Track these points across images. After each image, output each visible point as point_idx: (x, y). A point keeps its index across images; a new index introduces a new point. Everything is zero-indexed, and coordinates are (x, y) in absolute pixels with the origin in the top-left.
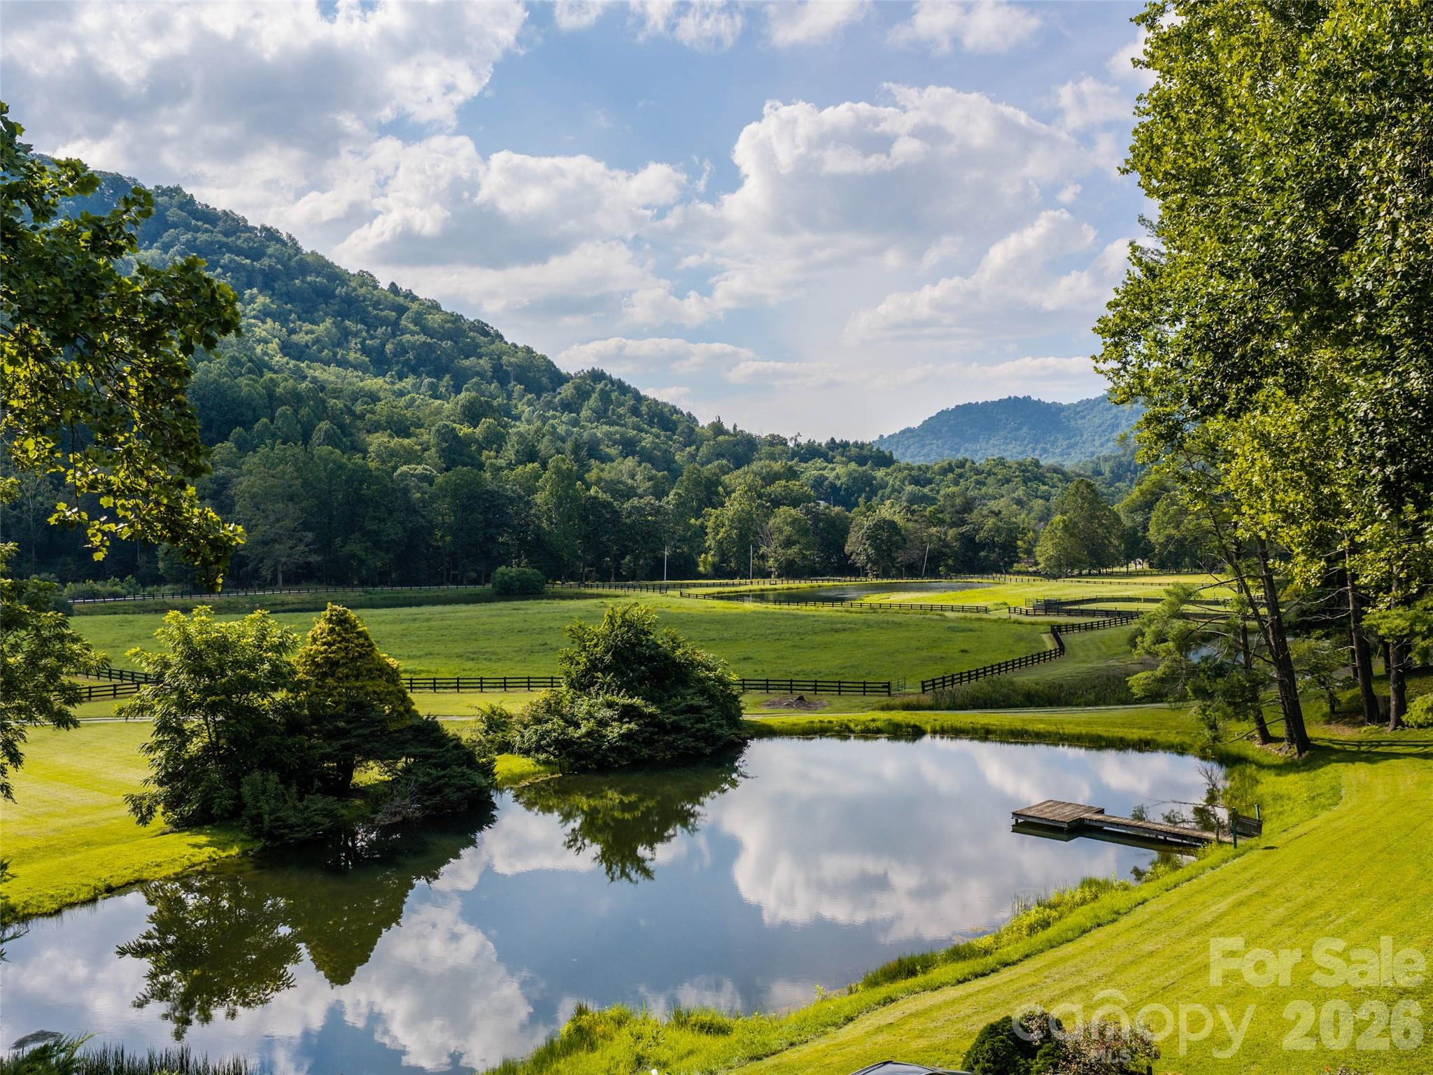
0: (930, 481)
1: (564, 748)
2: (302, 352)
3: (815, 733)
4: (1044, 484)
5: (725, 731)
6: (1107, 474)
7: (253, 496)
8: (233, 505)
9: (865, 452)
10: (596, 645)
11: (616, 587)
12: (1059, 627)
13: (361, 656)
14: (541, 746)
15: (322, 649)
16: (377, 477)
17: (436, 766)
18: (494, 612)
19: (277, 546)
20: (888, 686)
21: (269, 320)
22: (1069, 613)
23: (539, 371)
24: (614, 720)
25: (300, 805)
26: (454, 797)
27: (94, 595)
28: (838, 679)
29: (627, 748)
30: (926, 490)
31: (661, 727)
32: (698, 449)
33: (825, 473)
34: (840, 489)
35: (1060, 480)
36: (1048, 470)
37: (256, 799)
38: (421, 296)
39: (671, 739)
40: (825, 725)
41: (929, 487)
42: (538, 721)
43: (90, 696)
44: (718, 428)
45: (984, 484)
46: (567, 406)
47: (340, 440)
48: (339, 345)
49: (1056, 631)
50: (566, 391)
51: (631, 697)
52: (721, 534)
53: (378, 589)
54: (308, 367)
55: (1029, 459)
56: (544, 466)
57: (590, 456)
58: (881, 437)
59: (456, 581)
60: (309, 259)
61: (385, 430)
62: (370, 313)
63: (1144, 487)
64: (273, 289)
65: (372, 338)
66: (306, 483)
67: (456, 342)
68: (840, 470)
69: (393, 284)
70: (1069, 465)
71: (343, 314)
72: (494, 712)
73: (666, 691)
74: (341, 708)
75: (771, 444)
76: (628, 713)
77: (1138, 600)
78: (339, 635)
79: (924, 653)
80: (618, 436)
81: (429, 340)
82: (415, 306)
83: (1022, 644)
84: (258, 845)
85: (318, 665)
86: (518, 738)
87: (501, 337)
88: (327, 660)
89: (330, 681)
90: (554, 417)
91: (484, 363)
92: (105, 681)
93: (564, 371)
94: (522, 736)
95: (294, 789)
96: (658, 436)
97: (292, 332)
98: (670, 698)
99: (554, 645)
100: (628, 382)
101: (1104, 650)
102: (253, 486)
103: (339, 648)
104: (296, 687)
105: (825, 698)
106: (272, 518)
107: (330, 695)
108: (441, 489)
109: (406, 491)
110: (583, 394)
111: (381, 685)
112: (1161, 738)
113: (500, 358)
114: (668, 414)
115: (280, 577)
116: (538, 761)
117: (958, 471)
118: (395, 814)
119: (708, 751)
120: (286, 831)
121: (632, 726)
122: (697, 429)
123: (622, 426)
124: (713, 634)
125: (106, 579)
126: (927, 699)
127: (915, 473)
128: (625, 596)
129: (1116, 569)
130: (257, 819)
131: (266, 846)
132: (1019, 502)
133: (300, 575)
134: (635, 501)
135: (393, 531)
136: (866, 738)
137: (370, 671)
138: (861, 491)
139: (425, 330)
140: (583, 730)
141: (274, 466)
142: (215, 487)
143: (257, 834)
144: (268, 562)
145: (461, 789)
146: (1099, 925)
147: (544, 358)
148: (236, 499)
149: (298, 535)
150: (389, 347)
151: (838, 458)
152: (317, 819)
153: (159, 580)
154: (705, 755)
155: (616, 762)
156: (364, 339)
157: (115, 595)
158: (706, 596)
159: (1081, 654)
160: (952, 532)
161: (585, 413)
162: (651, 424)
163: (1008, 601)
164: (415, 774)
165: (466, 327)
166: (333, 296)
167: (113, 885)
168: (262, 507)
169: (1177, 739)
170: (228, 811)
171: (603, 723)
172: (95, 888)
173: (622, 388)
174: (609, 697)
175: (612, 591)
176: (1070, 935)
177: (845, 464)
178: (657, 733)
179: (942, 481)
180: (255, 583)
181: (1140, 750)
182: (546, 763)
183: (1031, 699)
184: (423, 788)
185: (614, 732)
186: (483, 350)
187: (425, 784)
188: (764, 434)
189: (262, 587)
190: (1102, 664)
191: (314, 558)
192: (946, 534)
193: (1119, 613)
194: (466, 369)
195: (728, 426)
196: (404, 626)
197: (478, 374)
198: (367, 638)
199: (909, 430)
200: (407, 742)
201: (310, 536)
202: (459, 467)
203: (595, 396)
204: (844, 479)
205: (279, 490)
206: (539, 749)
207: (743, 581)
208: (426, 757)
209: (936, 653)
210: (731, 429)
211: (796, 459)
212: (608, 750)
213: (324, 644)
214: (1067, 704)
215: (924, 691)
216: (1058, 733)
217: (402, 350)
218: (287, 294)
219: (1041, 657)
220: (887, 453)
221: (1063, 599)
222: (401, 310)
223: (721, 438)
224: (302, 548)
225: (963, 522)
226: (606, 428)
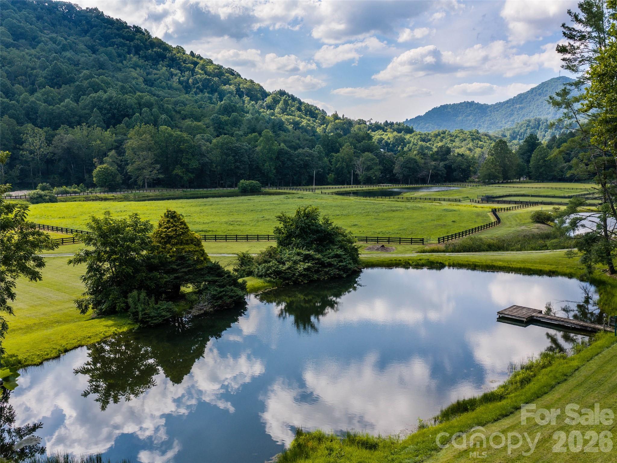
0: (430, 140)
1: (278, 275)
2: (153, 83)
3: (393, 266)
4: (481, 141)
5: (352, 266)
6: (508, 137)
7: (133, 149)
8: (125, 152)
9: (401, 127)
10: (291, 225)
11: (293, 189)
12: (495, 209)
13: (183, 233)
14: (267, 274)
15: (164, 230)
16: (187, 140)
17: (220, 286)
18: (240, 201)
19: (144, 171)
20: (422, 240)
21: (138, 69)
22: (498, 202)
23: (256, 91)
24: (300, 261)
25: (156, 306)
26: (228, 301)
27: (67, 193)
28: (398, 236)
29: (307, 275)
30: (428, 144)
31: (323, 264)
32: (327, 126)
33: (383, 136)
34: (390, 144)
35: (488, 140)
36: (482, 135)
37: (135, 304)
38: (204, 58)
39: (327, 270)
40: (398, 262)
41: (429, 143)
42: (266, 262)
43: (63, 243)
44: (336, 117)
45: (454, 141)
46: (269, 107)
47: (170, 123)
48: (169, 80)
49: (494, 211)
50: (269, 100)
51: (309, 250)
52: (338, 165)
53: (189, 190)
54: (156, 90)
55: (474, 130)
56: (260, 134)
57: (280, 129)
58: (407, 120)
59: (223, 186)
60: (155, 41)
61: (190, 118)
62: (182, 65)
63: (561, 149)
64: (139, 55)
65: (183, 76)
66: (156, 142)
67: (220, 78)
68: (390, 135)
69: (192, 52)
70: (491, 133)
71: (170, 66)
72: (244, 256)
73: (324, 247)
74: (174, 259)
75: (359, 124)
76: (307, 258)
77: (528, 196)
78: (172, 223)
79: (435, 223)
80: (291, 120)
81: (208, 77)
82: (201, 62)
83: (480, 218)
84: (136, 326)
85: (163, 238)
86: (256, 270)
87: (239, 76)
88: (167, 236)
89: (168, 246)
90: (264, 112)
91: (232, 88)
92: (70, 235)
93: (267, 91)
94: (258, 269)
95: (153, 298)
96: (309, 120)
97: (148, 74)
98: (326, 250)
99: (267, 218)
100: (296, 96)
101: (518, 221)
102: (133, 144)
103: (172, 230)
104: (153, 249)
105: (393, 245)
106: (142, 159)
107: (169, 252)
108: (215, 145)
109: (200, 146)
110: (276, 101)
111: (192, 248)
112: (560, 269)
113: (239, 85)
114: (313, 110)
115: (146, 184)
116: (266, 281)
117: (442, 135)
118: (201, 309)
119: (345, 276)
120: (149, 319)
121: (309, 264)
122: (326, 117)
123: (293, 116)
124: (338, 212)
125: (71, 185)
126: (442, 246)
127: (423, 136)
128: (297, 193)
129: (514, 180)
130: (136, 314)
131: (140, 327)
132: (470, 150)
133: (154, 184)
134: (300, 151)
135: (194, 164)
136: (417, 268)
137: (187, 240)
138: (400, 144)
139: (206, 73)
140: (287, 266)
141: (142, 135)
142: (117, 144)
143: (136, 321)
144: (141, 178)
145: (231, 297)
146: (559, 383)
147: (259, 85)
148: (126, 149)
149: (154, 166)
150: (191, 81)
151: (389, 130)
152: (164, 313)
153: (94, 186)
154: (343, 277)
155: (302, 281)
156: (180, 77)
157: (75, 193)
158: (332, 193)
159: (508, 223)
160: (442, 164)
161: (277, 110)
162: (306, 115)
163: (468, 196)
164: (209, 290)
165: (224, 71)
166: (165, 58)
167: (68, 348)
168: (138, 153)
169: (568, 271)
170: (123, 308)
171: (295, 263)
172: (59, 351)
173: (293, 99)
174: (298, 250)
175: (291, 191)
176: (546, 389)
177: (392, 132)
178: (321, 267)
179: (435, 140)
180: (135, 187)
181: (550, 276)
182: (269, 282)
183: (491, 247)
184: (214, 296)
185: (302, 267)
186: (232, 82)
187: (215, 295)
188: (356, 119)
189: (138, 189)
190: (519, 229)
191: (161, 176)
192: (439, 165)
193: (521, 202)
194: (225, 90)
195: (340, 116)
196: (201, 208)
197: (229, 92)
198: (185, 225)
199: (419, 117)
200: (205, 274)
201: (158, 166)
202: (223, 135)
203: (281, 102)
204: (391, 139)
205: (144, 146)
206: (266, 275)
207: (348, 186)
208: (215, 282)
209: (440, 222)
210: (341, 117)
211: (370, 130)
212: (299, 276)
213: (165, 228)
214: (507, 250)
215: (439, 242)
216: (509, 267)
217: (196, 82)
218: (146, 57)
219: (490, 225)
220: (411, 127)
221: (495, 195)
222: (195, 64)
223: (337, 121)
224: (155, 171)
225: (446, 159)
226: (286, 117)
